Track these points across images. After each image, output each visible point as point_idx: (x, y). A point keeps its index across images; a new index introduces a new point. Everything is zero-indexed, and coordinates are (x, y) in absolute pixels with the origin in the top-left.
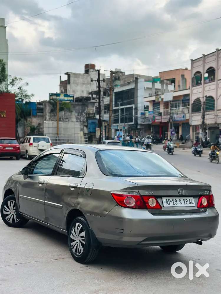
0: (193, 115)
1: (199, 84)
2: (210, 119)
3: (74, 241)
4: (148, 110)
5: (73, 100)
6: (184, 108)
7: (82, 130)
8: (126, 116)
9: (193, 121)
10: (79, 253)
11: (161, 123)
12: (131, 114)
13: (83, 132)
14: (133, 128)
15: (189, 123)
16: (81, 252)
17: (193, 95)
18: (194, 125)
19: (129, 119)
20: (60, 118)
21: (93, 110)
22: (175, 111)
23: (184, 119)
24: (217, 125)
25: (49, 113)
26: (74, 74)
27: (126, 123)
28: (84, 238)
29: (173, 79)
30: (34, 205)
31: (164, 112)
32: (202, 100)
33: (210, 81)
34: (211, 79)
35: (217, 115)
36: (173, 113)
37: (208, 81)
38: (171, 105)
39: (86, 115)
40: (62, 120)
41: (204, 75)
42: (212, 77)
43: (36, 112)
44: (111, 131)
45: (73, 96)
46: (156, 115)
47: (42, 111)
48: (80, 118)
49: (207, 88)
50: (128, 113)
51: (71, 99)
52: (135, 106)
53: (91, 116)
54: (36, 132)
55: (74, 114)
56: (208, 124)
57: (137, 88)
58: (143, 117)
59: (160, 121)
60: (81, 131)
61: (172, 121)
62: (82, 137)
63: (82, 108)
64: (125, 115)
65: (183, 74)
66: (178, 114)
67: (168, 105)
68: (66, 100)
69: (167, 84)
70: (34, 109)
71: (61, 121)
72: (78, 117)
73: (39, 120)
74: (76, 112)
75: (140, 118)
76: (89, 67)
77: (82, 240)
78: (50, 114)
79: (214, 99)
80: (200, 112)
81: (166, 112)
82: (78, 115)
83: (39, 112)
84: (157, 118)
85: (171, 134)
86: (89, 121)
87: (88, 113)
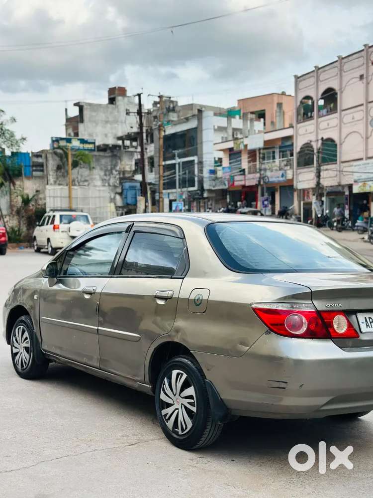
0: (299, 171)
1: (309, 118)
2: (329, 178)
3: (169, 405)
4: (221, 165)
5: (93, 148)
6: (283, 160)
7: (113, 200)
8: (184, 176)
9: (300, 182)
10: (183, 430)
11: (244, 186)
12: (192, 172)
13: (115, 204)
14: (197, 196)
15: (293, 186)
16: (186, 428)
17: (299, 137)
18: (300, 190)
19: (188, 181)
20: (74, 181)
21: (131, 165)
22: (269, 166)
23: (284, 178)
24: (340, 189)
25: (54, 171)
26: (90, 105)
27: (183, 187)
28: (193, 399)
29: (263, 112)
30: (74, 337)
31: (249, 168)
32: (316, 146)
33: (327, 112)
34: (330, 108)
35: (342, 171)
36: (265, 170)
37: (324, 112)
38: (261, 155)
39: (120, 174)
40: (77, 183)
41: (317, 103)
42: (332, 105)
43: (31, 170)
44: (163, 201)
45: (93, 141)
46: (235, 173)
47: (41, 169)
48: (109, 179)
49: (323, 125)
50: (187, 171)
51: (91, 146)
52: (199, 158)
53: (127, 175)
54: (33, 205)
55: (98, 174)
56: (326, 187)
57: (202, 128)
58: (213, 178)
59: (242, 183)
60: (111, 202)
61: (264, 182)
62: (113, 212)
63: (111, 161)
64: (183, 174)
65: (280, 102)
66: (274, 171)
67: (255, 155)
68: (82, 148)
69: (252, 120)
70: (27, 164)
71: (75, 185)
72: (105, 177)
73: (38, 185)
74: (101, 169)
75: (208, 179)
76: (117, 92)
77: (188, 403)
78: (55, 174)
79: (336, 143)
80: (312, 166)
81: (252, 167)
82: (105, 175)
83: (36, 171)
84: (236, 178)
85: (262, 206)
86: (124, 184)
87: (123, 170)
